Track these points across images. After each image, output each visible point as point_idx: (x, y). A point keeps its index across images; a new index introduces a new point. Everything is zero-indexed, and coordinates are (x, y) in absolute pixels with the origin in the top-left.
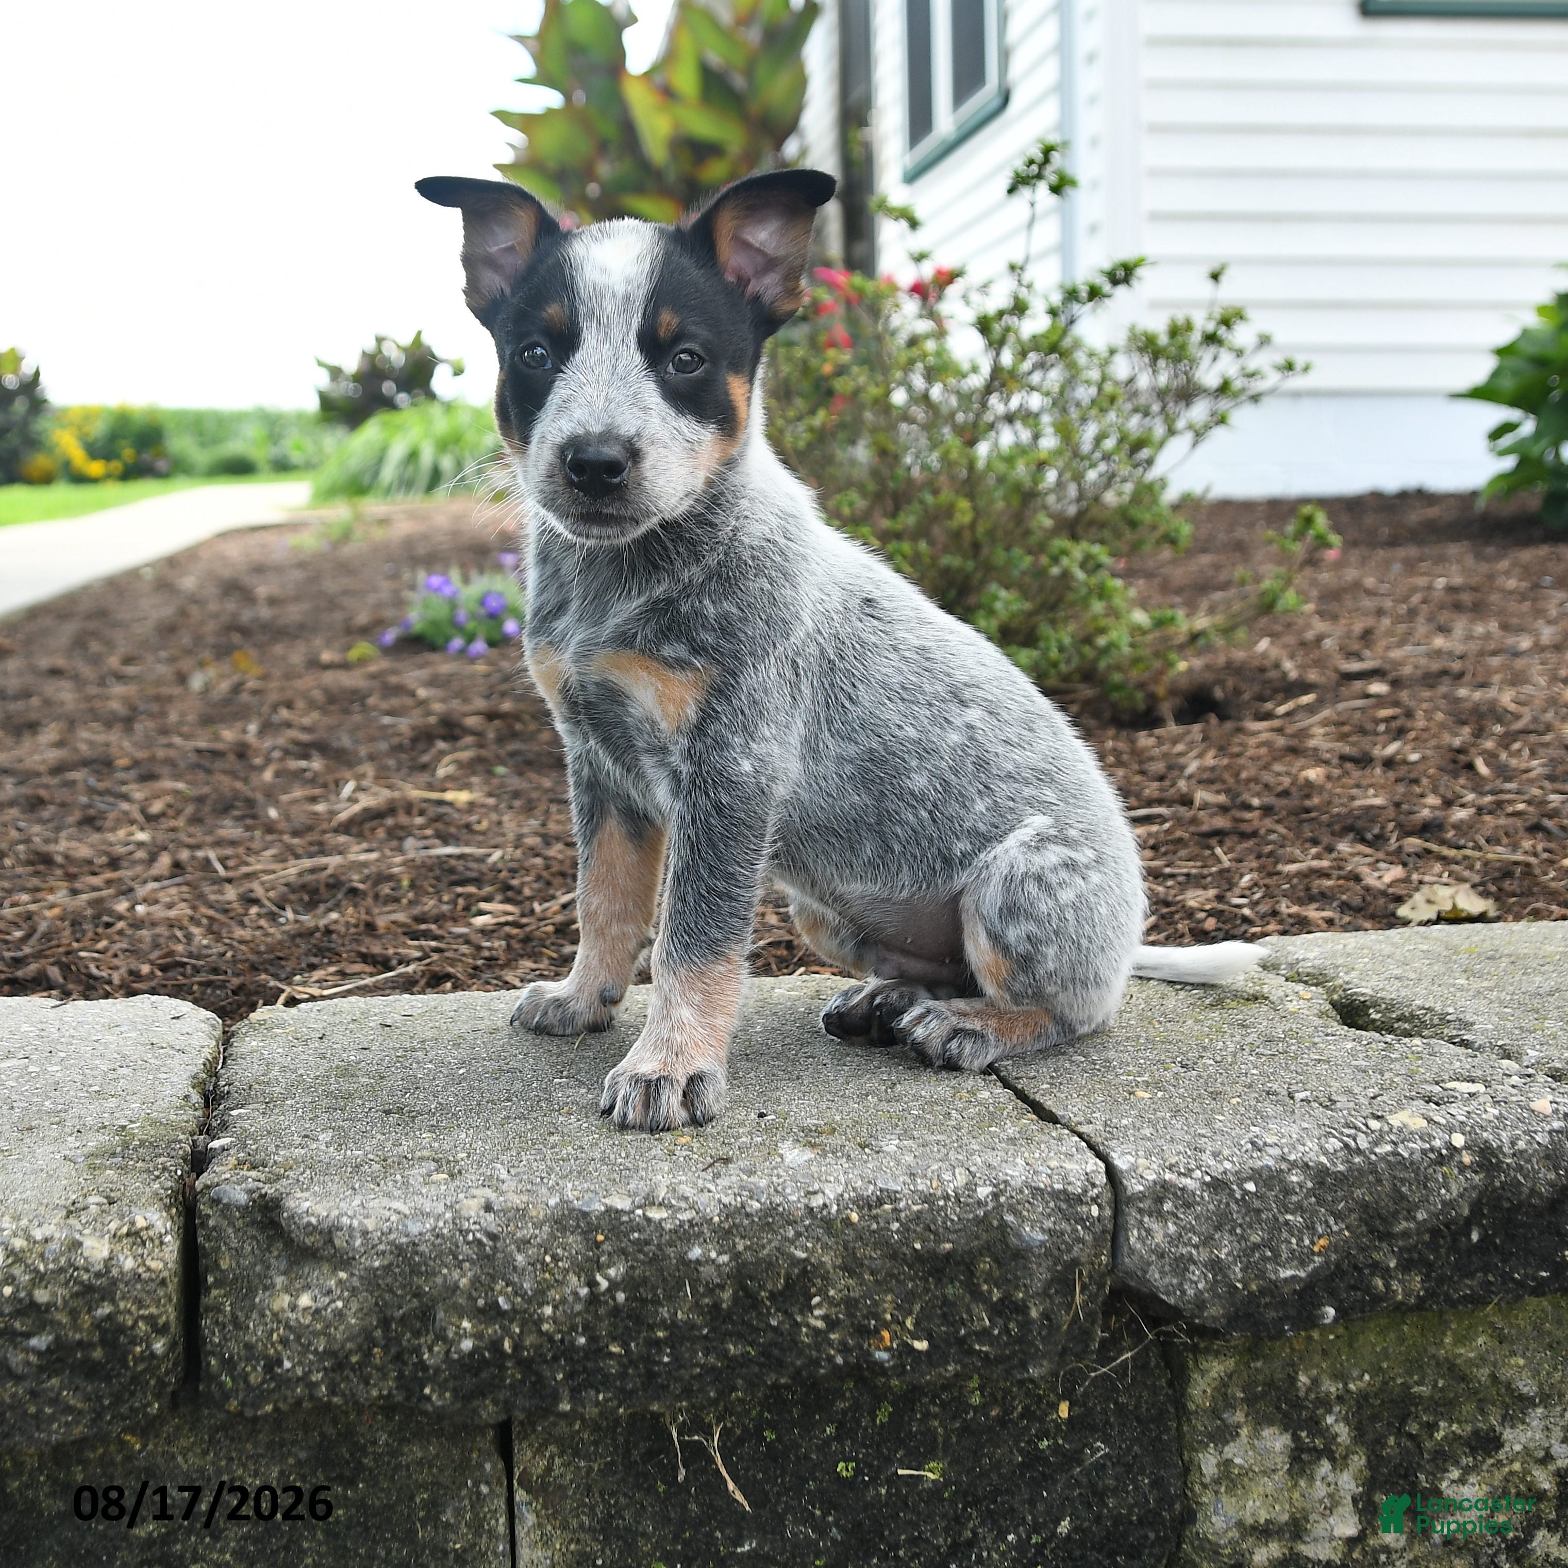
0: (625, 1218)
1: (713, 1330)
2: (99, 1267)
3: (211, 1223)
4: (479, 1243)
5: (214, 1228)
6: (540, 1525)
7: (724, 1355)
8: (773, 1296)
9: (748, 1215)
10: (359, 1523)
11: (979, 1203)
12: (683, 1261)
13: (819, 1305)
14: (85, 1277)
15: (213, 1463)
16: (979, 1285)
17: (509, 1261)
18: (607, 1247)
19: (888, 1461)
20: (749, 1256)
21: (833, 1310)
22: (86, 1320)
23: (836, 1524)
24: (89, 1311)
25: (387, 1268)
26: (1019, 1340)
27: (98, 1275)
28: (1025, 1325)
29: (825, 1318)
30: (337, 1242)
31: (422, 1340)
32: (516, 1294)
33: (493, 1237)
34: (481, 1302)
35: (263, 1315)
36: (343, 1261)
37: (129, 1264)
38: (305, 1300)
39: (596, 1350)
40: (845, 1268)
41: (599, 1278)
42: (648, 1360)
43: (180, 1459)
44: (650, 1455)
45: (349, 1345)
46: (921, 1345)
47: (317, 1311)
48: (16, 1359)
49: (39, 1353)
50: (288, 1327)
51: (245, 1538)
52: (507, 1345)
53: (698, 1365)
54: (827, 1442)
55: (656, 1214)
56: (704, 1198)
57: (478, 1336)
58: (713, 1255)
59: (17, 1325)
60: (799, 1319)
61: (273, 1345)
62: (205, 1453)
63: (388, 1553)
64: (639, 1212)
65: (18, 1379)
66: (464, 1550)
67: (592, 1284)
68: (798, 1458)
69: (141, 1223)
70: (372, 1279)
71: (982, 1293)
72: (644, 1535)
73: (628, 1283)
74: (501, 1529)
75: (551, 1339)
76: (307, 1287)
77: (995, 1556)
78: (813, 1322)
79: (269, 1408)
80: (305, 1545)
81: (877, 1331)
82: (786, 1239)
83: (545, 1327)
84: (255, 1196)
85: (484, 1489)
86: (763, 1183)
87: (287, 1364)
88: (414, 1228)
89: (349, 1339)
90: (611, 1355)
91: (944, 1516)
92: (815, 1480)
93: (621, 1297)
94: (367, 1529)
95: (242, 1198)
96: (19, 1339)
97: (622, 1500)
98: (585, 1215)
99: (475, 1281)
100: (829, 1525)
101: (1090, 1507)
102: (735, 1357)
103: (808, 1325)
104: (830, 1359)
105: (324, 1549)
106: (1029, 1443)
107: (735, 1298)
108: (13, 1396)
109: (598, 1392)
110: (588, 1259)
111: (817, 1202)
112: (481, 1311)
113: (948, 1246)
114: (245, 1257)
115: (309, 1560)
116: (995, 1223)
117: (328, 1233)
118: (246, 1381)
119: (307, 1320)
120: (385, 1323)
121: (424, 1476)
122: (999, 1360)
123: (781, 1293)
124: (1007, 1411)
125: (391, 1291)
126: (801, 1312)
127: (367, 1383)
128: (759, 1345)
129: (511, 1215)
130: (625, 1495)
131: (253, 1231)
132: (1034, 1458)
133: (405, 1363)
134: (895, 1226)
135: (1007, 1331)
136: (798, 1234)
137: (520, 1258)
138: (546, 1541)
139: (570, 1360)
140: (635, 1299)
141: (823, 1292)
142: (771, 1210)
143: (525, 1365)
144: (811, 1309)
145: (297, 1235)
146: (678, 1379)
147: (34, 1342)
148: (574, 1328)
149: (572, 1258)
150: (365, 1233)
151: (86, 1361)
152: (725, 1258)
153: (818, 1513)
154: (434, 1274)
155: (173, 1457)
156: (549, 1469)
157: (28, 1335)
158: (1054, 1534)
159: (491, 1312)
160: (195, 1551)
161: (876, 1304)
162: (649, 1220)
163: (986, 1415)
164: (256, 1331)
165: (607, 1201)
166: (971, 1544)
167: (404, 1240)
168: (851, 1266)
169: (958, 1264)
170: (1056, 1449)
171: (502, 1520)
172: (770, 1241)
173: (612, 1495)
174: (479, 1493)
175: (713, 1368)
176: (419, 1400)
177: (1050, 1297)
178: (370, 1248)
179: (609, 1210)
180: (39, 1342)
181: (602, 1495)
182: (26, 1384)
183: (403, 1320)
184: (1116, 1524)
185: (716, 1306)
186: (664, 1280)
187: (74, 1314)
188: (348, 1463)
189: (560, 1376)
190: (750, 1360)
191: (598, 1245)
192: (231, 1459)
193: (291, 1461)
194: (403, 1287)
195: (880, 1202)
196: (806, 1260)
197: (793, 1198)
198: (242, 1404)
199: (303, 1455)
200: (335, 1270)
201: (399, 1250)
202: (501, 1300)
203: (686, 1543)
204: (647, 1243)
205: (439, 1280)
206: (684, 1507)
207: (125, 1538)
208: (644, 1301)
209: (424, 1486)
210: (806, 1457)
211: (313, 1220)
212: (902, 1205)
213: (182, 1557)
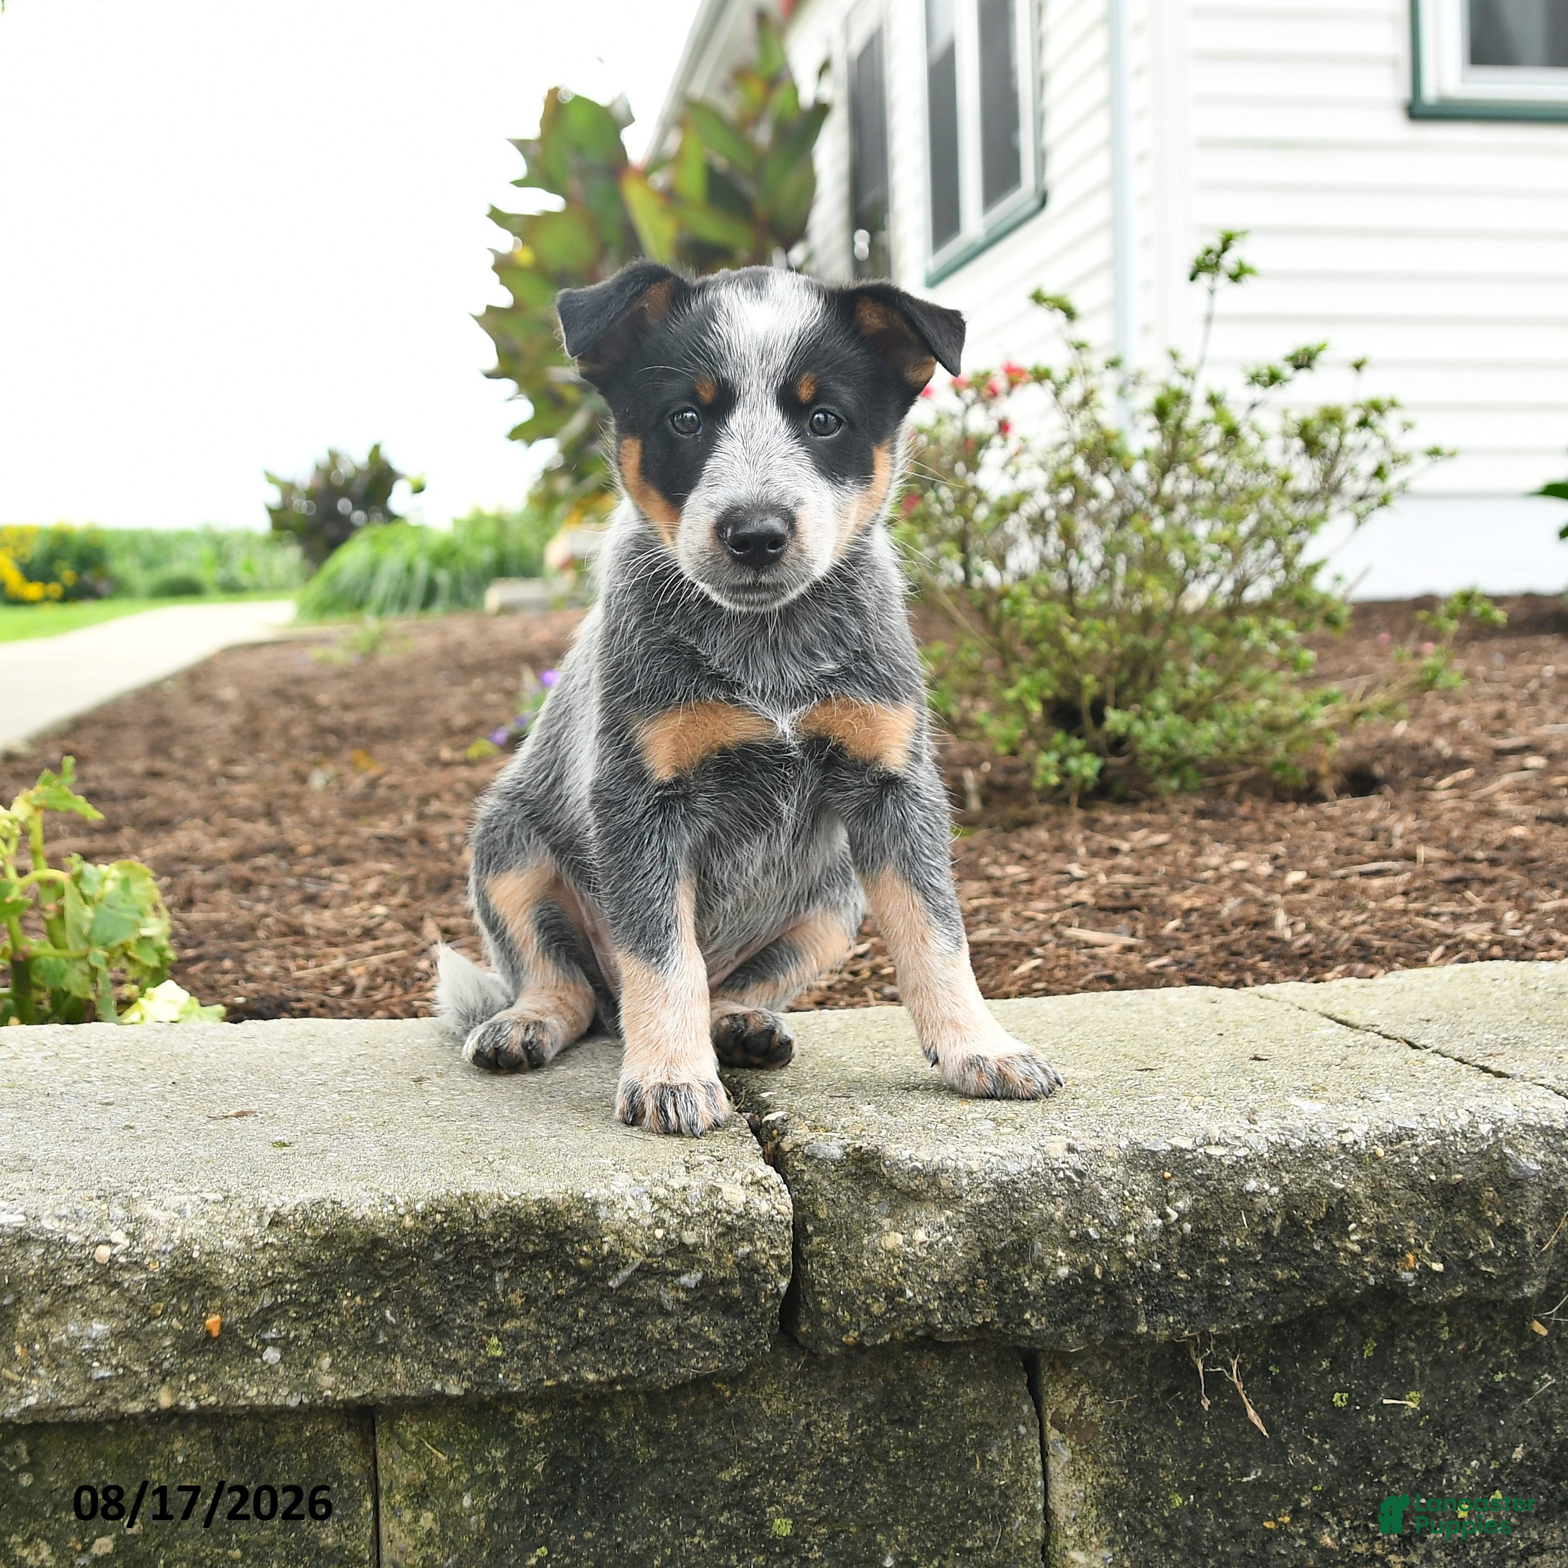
0: (1189, 1156)
1: (1264, 1256)
2: (740, 1209)
3: (806, 1177)
4: (1069, 1180)
5: (809, 1182)
6: (1073, 1461)
7: (1273, 1281)
8: (1315, 1224)
9: (1291, 1151)
10: (916, 1463)
11: (1482, 1137)
12: (1241, 1194)
13: (1354, 1231)
14: (728, 1218)
15: (793, 1408)
16: (1483, 1212)
17: (1095, 1195)
18: (1173, 1182)
19: (1375, 1391)
20: (1293, 1188)
21: (1367, 1235)
22: (729, 1259)
23: (1332, 1451)
24: (731, 1251)
25: (991, 1204)
26: (1517, 1262)
27: (739, 1216)
28: (1523, 1248)
29: (1359, 1242)
30: (944, 1183)
31: (1020, 1270)
32: (1103, 1225)
33: (1080, 1174)
34: (1073, 1233)
35: (876, 1254)
36: (949, 1200)
37: (764, 1207)
38: (920, 1235)
39: (1168, 1277)
40: (1373, 1198)
41: (1169, 1210)
42: (1211, 1285)
43: (764, 1404)
44: (1171, 1391)
45: (957, 1277)
46: (1438, 1267)
47: (931, 1246)
48: (667, 1297)
49: (687, 1290)
50: (906, 1260)
51: (815, 1481)
52: (1097, 1271)
53: (1251, 1289)
54: (1324, 1375)
55: (1216, 1151)
56: (1252, 1138)
57: (1072, 1264)
58: (1267, 1186)
59: (669, 1265)
60: (1337, 1244)
61: (894, 1277)
62: (786, 1399)
63: (943, 1490)
64: (1201, 1150)
65: (667, 1314)
66: (1007, 1487)
67: (1163, 1216)
68: (1298, 1390)
69: (760, 1175)
70: (977, 1216)
71: (1487, 1219)
72: (1164, 1467)
73: (1195, 1215)
74: (1039, 1467)
75: (1133, 1266)
76: (918, 1225)
77: (1463, 1480)
78: (1350, 1245)
79: (887, 1337)
80: (868, 1486)
81: (1403, 1254)
82: (1325, 1172)
83: (1129, 1254)
84: (849, 1150)
85: (1022, 1430)
86: (1300, 1124)
87: (909, 1294)
88: (1013, 1168)
89: (957, 1272)
90: (1180, 1280)
91: (1420, 1443)
92: (1313, 1409)
93: (1187, 1227)
94: (923, 1469)
95: (837, 1153)
96: (669, 1278)
97: (1144, 1437)
98: (1154, 1153)
99: (1067, 1214)
100: (1326, 1452)
101: (1538, 1433)
102: (1282, 1281)
103: (1345, 1250)
104: (1364, 1280)
105: (884, 1489)
106: (1486, 1376)
107: (1283, 1228)
108: (662, 1332)
109: (1168, 1315)
110: (1158, 1195)
111: (1348, 1139)
112: (1073, 1242)
113: (1459, 1176)
114: (840, 1207)
115: (871, 1500)
116: (1496, 1156)
117: (933, 1176)
118: (868, 1312)
119: (923, 1254)
120: (986, 1256)
121: (975, 1416)
122: (1501, 1280)
123: (1322, 1221)
124: (1470, 1347)
125: (993, 1226)
126: (1339, 1238)
127: (972, 1312)
128: (1303, 1269)
129: (1091, 1155)
130: (1146, 1431)
131: (846, 1183)
132: (1491, 1390)
133: (1005, 1292)
134: (1415, 1159)
135: (1507, 1253)
136: (1335, 1168)
137: (1104, 1192)
138: (1079, 1476)
139: (1147, 1285)
140: (1198, 1230)
141: (1357, 1219)
142: (1311, 1147)
143: (1110, 1291)
144: (1348, 1234)
145: (901, 1181)
146: (1235, 1302)
147: (684, 1279)
148: (1150, 1256)
149: (1145, 1193)
150: (970, 1173)
151: (727, 1296)
152: (1275, 1190)
153: (1316, 1441)
154: (1031, 1209)
155: (759, 1404)
156: (1080, 1409)
157: (677, 1274)
158: (1509, 1459)
159: (1082, 1242)
160: (772, 1494)
161: (1402, 1229)
162: (1209, 1157)
163: (1454, 1349)
164: (873, 1268)
165: (1172, 1141)
166: (1441, 1469)
167: (1005, 1178)
168: (1379, 1196)
169: (1464, 1194)
170: (1510, 1381)
171: (1038, 1458)
172: (1310, 1175)
173: (1135, 1431)
174: (1018, 1434)
175: (1263, 1292)
176: (1018, 1325)
177: (1540, 1222)
178: (975, 1185)
179: (1174, 1149)
180: (690, 1279)
181: (1126, 1432)
182: (674, 1320)
183: (1002, 1253)
184: (1560, 1450)
185: (1268, 1234)
186: (1223, 1212)
187: (718, 1253)
188: (908, 1406)
189: (1140, 1300)
190: (1294, 1285)
191: (1165, 1181)
192: (808, 1404)
193: (860, 1405)
194: (1004, 1221)
195: (1400, 1139)
196: (1343, 1190)
197: (1328, 1136)
198: (863, 1334)
199: (871, 1399)
200: (941, 1208)
201: (1000, 1186)
202: (1091, 1230)
203: (1200, 1475)
204: (1209, 1178)
205: (1036, 1214)
206: (1199, 1440)
207: (712, 1482)
208: (1206, 1231)
209: (973, 1427)
210: (1306, 1390)
211: (919, 1165)
212: (1419, 1140)
213: (760, 1500)
